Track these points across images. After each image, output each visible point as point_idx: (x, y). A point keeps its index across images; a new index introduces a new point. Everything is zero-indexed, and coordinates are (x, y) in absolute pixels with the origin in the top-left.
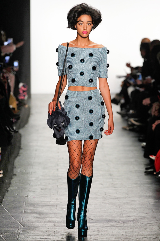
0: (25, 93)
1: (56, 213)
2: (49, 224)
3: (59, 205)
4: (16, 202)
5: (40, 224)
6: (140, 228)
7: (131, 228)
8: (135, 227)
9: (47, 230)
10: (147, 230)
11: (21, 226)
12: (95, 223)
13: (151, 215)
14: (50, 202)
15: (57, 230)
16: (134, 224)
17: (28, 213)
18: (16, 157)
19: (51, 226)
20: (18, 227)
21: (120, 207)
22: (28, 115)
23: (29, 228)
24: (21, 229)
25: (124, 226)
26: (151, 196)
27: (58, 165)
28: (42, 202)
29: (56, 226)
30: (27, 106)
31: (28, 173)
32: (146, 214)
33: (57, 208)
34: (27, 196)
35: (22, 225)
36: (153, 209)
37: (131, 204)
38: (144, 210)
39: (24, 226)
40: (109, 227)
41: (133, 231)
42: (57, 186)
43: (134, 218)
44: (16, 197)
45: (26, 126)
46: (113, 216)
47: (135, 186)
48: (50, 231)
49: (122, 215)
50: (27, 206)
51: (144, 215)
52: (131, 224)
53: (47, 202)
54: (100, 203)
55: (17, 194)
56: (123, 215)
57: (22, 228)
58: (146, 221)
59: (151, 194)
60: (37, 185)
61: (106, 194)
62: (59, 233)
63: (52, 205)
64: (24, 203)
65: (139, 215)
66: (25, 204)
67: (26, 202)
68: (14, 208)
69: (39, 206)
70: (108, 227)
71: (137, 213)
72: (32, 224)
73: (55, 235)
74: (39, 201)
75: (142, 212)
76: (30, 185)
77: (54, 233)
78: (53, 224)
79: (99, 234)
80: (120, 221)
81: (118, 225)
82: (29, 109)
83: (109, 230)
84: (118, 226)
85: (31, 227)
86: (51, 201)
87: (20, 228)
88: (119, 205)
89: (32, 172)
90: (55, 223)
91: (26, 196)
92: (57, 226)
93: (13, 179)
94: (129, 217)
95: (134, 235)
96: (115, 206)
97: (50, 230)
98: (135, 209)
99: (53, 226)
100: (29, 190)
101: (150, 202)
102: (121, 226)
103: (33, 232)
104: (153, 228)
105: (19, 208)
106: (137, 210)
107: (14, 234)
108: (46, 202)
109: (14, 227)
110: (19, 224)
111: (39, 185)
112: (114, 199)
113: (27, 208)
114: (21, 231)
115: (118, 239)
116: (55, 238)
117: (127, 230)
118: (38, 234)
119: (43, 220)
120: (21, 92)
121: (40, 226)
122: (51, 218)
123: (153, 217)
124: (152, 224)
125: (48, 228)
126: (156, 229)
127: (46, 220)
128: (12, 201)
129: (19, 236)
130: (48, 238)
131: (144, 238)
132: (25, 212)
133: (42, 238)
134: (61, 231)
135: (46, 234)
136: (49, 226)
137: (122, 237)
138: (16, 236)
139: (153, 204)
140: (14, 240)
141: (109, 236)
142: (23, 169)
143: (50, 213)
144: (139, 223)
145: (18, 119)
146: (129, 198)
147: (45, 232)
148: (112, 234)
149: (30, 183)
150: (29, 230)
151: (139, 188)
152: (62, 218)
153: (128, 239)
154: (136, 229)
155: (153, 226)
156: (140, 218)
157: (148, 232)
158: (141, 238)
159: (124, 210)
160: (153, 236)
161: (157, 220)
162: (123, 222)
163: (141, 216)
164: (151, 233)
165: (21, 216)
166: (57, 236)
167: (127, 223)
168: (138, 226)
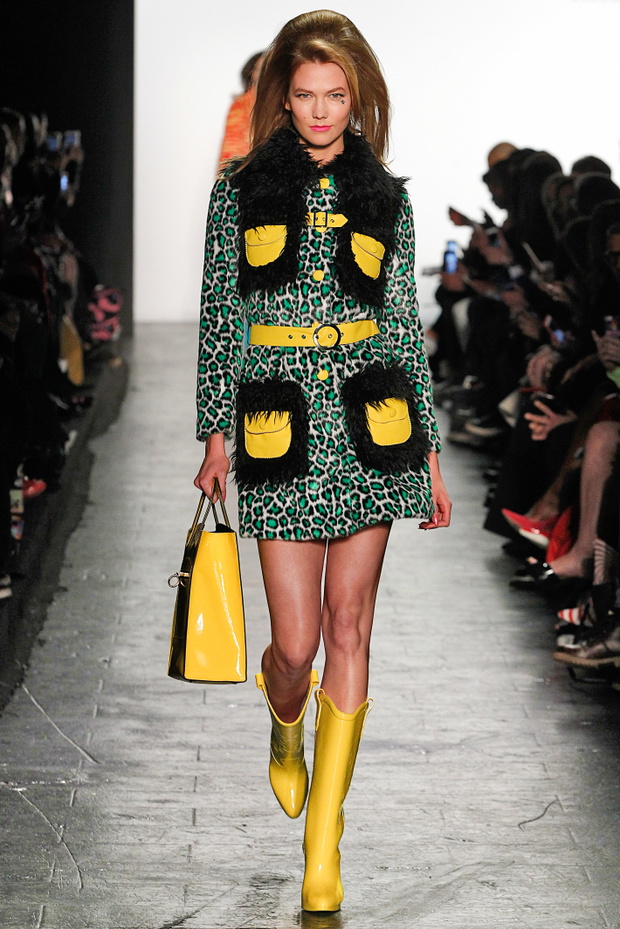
0: (113, 321)
1: (204, 718)
2: (178, 753)
3: (215, 690)
4: (73, 681)
5: (150, 752)
6: (481, 768)
7: (452, 768)
8: (466, 767)
9: (172, 772)
10: (504, 775)
11: (84, 758)
13: (518, 726)
15: (203, 772)
16: (461, 756)
17: (109, 715)
19: (187, 761)
20: (74, 764)
21: (415, 700)
22: (121, 392)
23: (113, 765)
24: (85, 770)
25: (428, 762)
26: (521, 664)
28: (157, 679)
29: (202, 759)
30: (117, 362)
31: (113, 585)
32: (504, 724)
33: (208, 700)
34: (108, 660)
35: (91, 756)
36: (526, 707)
37: (454, 691)
38: (495, 710)
39: (94, 760)
40: (379, 767)
41: (457, 780)
43: (464, 736)
44: (72, 664)
45: (113, 427)
46: (394, 727)
47: (469, 629)
48: (182, 777)
49: (421, 726)
50: (107, 694)
51: (495, 726)
52: (452, 755)
55: (78, 655)
56: (427, 727)
57: (90, 767)
58: (501, 747)
60: (142, 625)
62: (210, 784)
63: (192, 692)
64: (98, 683)
65: (480, 725)
66: (101, 686)
67: (104, 681)
68: (66, 698)
69: (149, 692)
71: (474, 719)
72: (122, 751)
73: (198, 790)
74: (148, 677)
75: (489, 718)
76: (120, 623)
77: (195, 785)
78: (191, 754)
80: (414, 745)
81: (408, 760)
82: (126, 370)
83: (379, 775)
84: (409, 763)
85: (120, 763)
87: (83, 767)
88: (413, 693)
89: (127, 582)
90: (199, 754)
91: (105, 661)
92: (205, 761)
93: (54, 604)
94: (445, 734)
95: (459, 791)
96: (400, 697)
97: (181, 772)
98: (468, 706)
99: (192, 761)
100: (116, 639)
101: (516, 684)
102: (417, 763)
103: (125, 779)
104: (524, 769)
105: (81, 698)
106: (474, 709)
107: (62, 785)
109: (63, 763)
110: (80, 753)
111: (149, 624)
112: (397, 671)
113: (109, 698)
114: (86, 776)
115: (406, 806)
116: (199, 802)
117: (436, 776)
118: (142, 785)
119: (159, 740)
120: (99, 316)
121: (148, 761)
122: (187, 732)
123: (526, 734)
124: (521, 756)
125: (176, 768)
126: (536, 772)
127: (169, 741)
128: (60, 675)
129: (78, 793)
130: (175, 798)
131: (494, 803)
132: (100, 713)
133: (152, 798)
134: (219, 777)
135: (167, 788)
136: (177, 761)
137: (421, 798)
138: (69, 793)
139: (526, 689)
140: (61, 806)
141: (378, 794)
142: (98, 572)
143: (185, 718)
144: (478, 752)
145: (88, 403)
146: (449, 669)
147: (163, 779)
148: (386, 788)
149: (120, 618)
150: (112, 773)
151: (480, 636)
152: (223, 734)
153: (441, 805)
154: (466, 771)
155: (524, 762)
156: (484, 735)
157: (507, 783)
158: (485, 802)
159: (429, 711)
160: (522, 797)
161: (540, 743)
162: (425, 749)
163: (487, 729)
164: (517, 786)
165: (88, 727)
166: (203, 793)
167: (438, 754)
168: (476, 762)
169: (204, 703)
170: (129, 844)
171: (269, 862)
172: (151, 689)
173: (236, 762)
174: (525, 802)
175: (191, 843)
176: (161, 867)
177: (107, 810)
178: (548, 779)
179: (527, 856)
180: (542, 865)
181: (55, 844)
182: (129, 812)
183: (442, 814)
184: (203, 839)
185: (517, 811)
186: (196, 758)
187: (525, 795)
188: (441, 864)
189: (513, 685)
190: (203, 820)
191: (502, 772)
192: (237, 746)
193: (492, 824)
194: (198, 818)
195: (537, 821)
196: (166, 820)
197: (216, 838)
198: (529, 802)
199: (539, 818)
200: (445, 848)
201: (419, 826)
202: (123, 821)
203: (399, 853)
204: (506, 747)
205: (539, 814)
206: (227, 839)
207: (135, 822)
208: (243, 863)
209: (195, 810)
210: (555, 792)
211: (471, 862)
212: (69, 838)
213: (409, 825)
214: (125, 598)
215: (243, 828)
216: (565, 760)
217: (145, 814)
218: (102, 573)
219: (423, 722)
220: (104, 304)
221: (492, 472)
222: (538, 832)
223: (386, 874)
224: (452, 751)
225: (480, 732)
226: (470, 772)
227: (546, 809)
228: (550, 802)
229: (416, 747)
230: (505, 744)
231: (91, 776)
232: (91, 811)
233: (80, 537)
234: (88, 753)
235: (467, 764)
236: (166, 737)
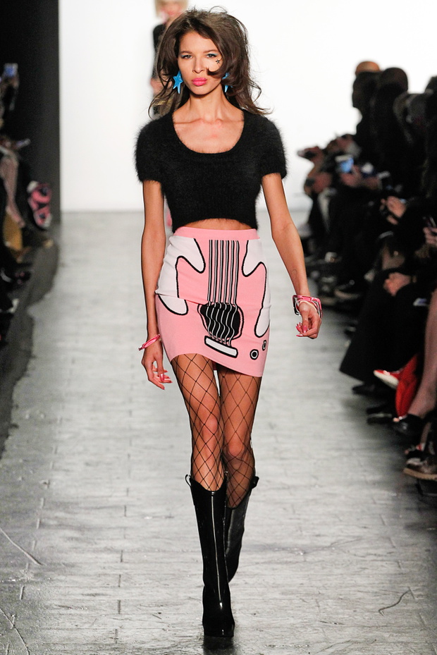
0: (45, 210)
1: (125, 528)
2: (105, 556)
3: (133, 506)
4: (20, 499)
5: (83, 555)
6: (348, 565)
7: (325, 566)
8: (335, 565)
9: (101, 571)
10: (366, 571)
11: (30, 561)
13: (377, 532)
14: (110, 499)
15: (126, 571)
16: (332, 556)
17: (49, 527)
18: (18, 379)
19: (112, 562)
20: (22, 566)
21: (294, 512)
22: (53, 268)
23: (53, 566)
24: (31, 571)
25: (305, 561)
26: (379, 482)
27: (131, 401)
28: (87, 497)
29: (124, 560)
30: (49, 244)
31: (50, 423)
32: (365, 530)
33: (128, 513)
34: (47, 482)
35: (35, 560)
36: (383, 517)
37: (325, 504)
38: (358, 519)
39: (38, 563)
40: (266, 565)
41: (330, 575)
42: (129, 456)
43: (333, 540)
44: (19, 486)
45: (48, 296)
46: (278, 534)
47: (336, 454)
48: (109, 575)
49: (299, 532)
50: (47, 509)
51: (358, 532)
52: (324, 555)
53: (103, 497)
55: (23, 478)
56: (304, 533)
57: (35, 568)
58: (364, 548)
59: (378, 477)
60: (74, 454)
62: (132, 581)
63: (115, 507)
64: (39, 500)
65: (346, 531)
66: (42, 503)
67: (45, 499)
68: (14, 513)
69: (81, 508)
70: (262, 563)
71: (341, 527)
72: (60, 555)
73: (121, 585)
74: (80, 496)
75: (353, 525)
76: (56, 453)
77: (120, 581)
78: (116, 557)
80: (294, 548)
81: (289, 560)
82: (56, 250)
83: (266, 572)
84: (290, 562)
85: (59, 564)
86: (110, 496)
87: (29, 568)
88: (293, 506)
89: (61, 419)
90: (122, 556)
91: (45, 483)
92: (127, 563)
93: (10, 438)
94: (319, 538)
95: (331, 584)
96: (282, 510)
97: (108, 571)
98: (336, 516)
99: (117, 562)
100: (53, 466)
101: (375, 498)
102: (297, 562)
103: (63, 578)
104: (382, 566)
105: (26, 513)
106: (341, 518)
107: (13, 583)
108: (98, 497)
109: (14, 565)
110: (26, 557)
111: (80, 453)
113: (49, 513)
114: (32, 575)
115: (288, 597)
116: (123, 595)
117: (312, 572)
118: (77, 582)
119: (90, 546)
120: (34, 206)
121: (81, 563)
122: (112, 539)
123: (383, 537)
124: (379, 555)
125: (104, 568)
126: (390, 568)
127: (98, 546)
128: (9, 495)
129: (26, 589)
130: (104, 592)
131: (359, 593)
132: (42, 525)
133: (86, 593)
134: (139, 575)
135: (97, 584)
136: (105, 563)
137: (300, 590)
138: (19, 589)
139: (383, 502)
140: (12, 599)
141: (265, 587)
142: (38, 412)
143: (110, 528)
144: (345, 553)
145: (27, 277)
146: (321, 486)
147: (94, 577)
148: (272, 582)
149: (56, 450)
150: (53, 573)
151: (345, 459)
152: (140, 540)
153: (317, 595)
154: (336, 568)
155: (382, 561)
156: (350, 539)
157: (369, 577)
158: (351, 593)
159: (306, 520)
160: (381, 588)
161: (395, 545)
162: (302, 551)
163: (352, 534)
164: (377, 580)
165: (33, 536)
166: (126, 588)
167: (313, 555)
168: (344, 561)
169: (125, 516)
170: (67, 629)
171: (180, 642)
172: (82, 505)
173: (152, 562)
174: (383, 592)
175: (118, 628)
176: (93, 647)
177: (49, 602)
178: (402, 574)
179: (386, 635)
180: (399, 642)
181: (8, 629)
182: (68, 604)
183: (317, 603)
184: (127, 624)
185: (377, 600)
186: (119, 560)
187: (383, 587)
188: (318, 642)
189: (372, 499)
190: (127, 609)
191: (365, 569)
192: (152, 550)
193: (358, 610)
194: (122, 608)
195: (394, 607)
196: (97, 609)
197: (137, 624)
198: (387, 593)
199: (395, 605)
200: (321, 630)
201: (299, 613)
202: (63, 611)
203: (283, 633)
204: (367, 548)
205: (396, 602)
206: (146, 624)
207: (72, 611)
208: (159, 643)
209: (120, 601)
210: (406, 585)
211: (342, 641)
212: (20, 625)
213: (291, 612)
214: (60, 432)
215: (159, 615)
216: (416, 559)
217: (80, 604)
218: (41, 412)
219: (300, 529)
220: (37, 197)
221: (352, 329)
222: (395, 616)
223: (273, 651)
224: (324, 552)
225: (347, 536)
226: (339, 568)
227: (401, 598)
228: (404, 592)
229: (296, 549)
230: (367, 546)
231: (36, 575)
232: (36, 603)
233: (23, 384)
234: (32, 557)
235: (337, 563)
236: (96, 543)
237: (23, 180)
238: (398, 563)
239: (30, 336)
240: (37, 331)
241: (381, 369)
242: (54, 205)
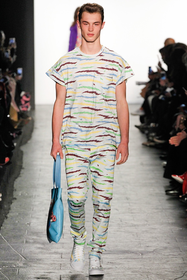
0: (28, 104)
1: (63, 243)
2: (54, 255)
3: (67, 234)
4: (17, 231)
5: (45, 255)
6: (161, 260)
7: (151, 260)
8: (156, 259)
9: (52, 262)
10: (169, 262)
11: (21, 258)
12: (109, 255)
13: (174, 245)
15: (64, 262)
16: (154, 256)
17: (30, 243)
18: (16, 178)
19: (57, 258)
20: (18, 260)
21: (137, 236)
22: (32, 130)
23: (31, 260)
24: (22, 262)
25: (142, 258)
26: (174, 223)
27: (65, 187)
29: (63, 258)
30: (30, 118)
31: (30, 197)
32: (168, 244)
34: (29, 223)
35: (24, 257)
36: (176, 238)
37: (151, 233)
38: (165, 240)
39: (25, 258)
40: (125, 260)
41: (153, 264)
42: (65, 212)
43: (155, 248)
44: (17, 225)
45: (29, 142)
46: (130, 246)
47: (156, 211)
48: (56, 264)
49: (139, 245)
50: (29, 235)
51: (165, 245)
52: (151, 255)
54: (115, 231)
55: (18, 222)
56: (142, 245)
57: (24, 261)
58: (168, 252)
59: (174, 221)
60: (41, 211)
61: (121, 221)
62: (66, 266)
64: (26, 231)
65: (160, 245)
66: (27, 232)
67: (28, 231)
68: (15, 237)
69: (44, 235)
70: (123, 259)
71: (158, 243)
72: (34, 255)
73: (61, 268)
74: (43, 229)
75: (163, 242)
76: (33, 210)
77: (61, 267)
78: (59, 256)
79: (113, 267)
80: (137, 252)
81: (135, 257)
82: (33, 121)
83: (125, 263)
84: (136, 258)
85: (34, 259)
87: (21, 261)
88: (137, 233)
89: (35, 196)
90: (62, 255)
91: (28, 224)
92: (64, 258)
93: (13, 204)
94: (148, 248)
95: (154, 268)
96: (132, 235)
97: (55, 262)
98: (156, 238)
99: (59, 258)
100: (31, 216)
101: (173, 230)
102: (139, 258)
103: (36, 265)
104: (176, 260)
105: (20, 237)
106: (158, 239)
107: (14, 267)
109: (14, 260)
110: (19, 256)
111: (43, 211)
112: (130, 226)
113: (30, 237)
114: (22, 264)
115: (135, 273)
116: (62, 272)
117: (145, 263)
118: (42, 267)
119: (47, 251)
120: (23, 102)
121: (44, 259)
122: (58, 248)
123: (176, 247)
124: (175, 255)
126: (180, 261)
128: (12, 229)
129: (20, 270)
130: (54, 271)
131: (165, 272)
132: (26, 242)
133: (46, 272)
135: (51, 268)
136: (54, 258)
137: (140, 270)
138: (16, 270)
139: (176, 232)
140: (14, 275)
141: (125, 269)
142: (25, 193)
144: (160, 254)
145: (20, 133)
146: (149, 225)
147: (49, 265)
148: (128, 267)
149: (33, 209)
150: (31, 263)
151: (160, 213)
152: (70, 249)
153: (147, 273)
154: (156, 261)
155: (176, 258)
156: (162, 248)
157: (170, 265)
158: (163, 272)
159: (142, 240)
160: (176, 270)
161: (181, 251)
162: (141, 253)
163: (162, 246)
164: (174, 266)
165: (23, 247)
166: (63, 269)
167: (146, 255)
168: (159, 258)
169: (63, 238)
172: (44, 233)
177: (30, 276)
178: (185, 263)
182: (38, 277)
183: (147, 276)
185: (174, 275)
186: (61, 257)
187: (176, 269)
191: (168, 261)
193: (165, 279)
194: (62, 278)
195: (181, 278)
198: (178, 272)
199: (182, 277)
204: (170, 252)
205: (182, 276)
209: (61, 276)
217: (43, 277)
218: (26, 193)
219: (140, 244)
220: (25, 98)
224: (151, 254)
225: (160, 247)
226: (157, 261)
227: (184, 274)
228: (186, 271)
229: (138, 252)
230: (169, 251)
231: (24, 264)
232: (24, 276)
233: (18, 180)
234: (23, 256)
235: (156, 258)
236: (50, 250)
237: (18, 91)
238: (183, 258)
239: (21, 159)
240: (25, 157)
241: (175, 174)
242: (32, 102)
